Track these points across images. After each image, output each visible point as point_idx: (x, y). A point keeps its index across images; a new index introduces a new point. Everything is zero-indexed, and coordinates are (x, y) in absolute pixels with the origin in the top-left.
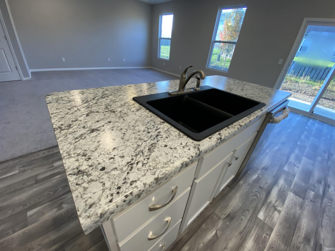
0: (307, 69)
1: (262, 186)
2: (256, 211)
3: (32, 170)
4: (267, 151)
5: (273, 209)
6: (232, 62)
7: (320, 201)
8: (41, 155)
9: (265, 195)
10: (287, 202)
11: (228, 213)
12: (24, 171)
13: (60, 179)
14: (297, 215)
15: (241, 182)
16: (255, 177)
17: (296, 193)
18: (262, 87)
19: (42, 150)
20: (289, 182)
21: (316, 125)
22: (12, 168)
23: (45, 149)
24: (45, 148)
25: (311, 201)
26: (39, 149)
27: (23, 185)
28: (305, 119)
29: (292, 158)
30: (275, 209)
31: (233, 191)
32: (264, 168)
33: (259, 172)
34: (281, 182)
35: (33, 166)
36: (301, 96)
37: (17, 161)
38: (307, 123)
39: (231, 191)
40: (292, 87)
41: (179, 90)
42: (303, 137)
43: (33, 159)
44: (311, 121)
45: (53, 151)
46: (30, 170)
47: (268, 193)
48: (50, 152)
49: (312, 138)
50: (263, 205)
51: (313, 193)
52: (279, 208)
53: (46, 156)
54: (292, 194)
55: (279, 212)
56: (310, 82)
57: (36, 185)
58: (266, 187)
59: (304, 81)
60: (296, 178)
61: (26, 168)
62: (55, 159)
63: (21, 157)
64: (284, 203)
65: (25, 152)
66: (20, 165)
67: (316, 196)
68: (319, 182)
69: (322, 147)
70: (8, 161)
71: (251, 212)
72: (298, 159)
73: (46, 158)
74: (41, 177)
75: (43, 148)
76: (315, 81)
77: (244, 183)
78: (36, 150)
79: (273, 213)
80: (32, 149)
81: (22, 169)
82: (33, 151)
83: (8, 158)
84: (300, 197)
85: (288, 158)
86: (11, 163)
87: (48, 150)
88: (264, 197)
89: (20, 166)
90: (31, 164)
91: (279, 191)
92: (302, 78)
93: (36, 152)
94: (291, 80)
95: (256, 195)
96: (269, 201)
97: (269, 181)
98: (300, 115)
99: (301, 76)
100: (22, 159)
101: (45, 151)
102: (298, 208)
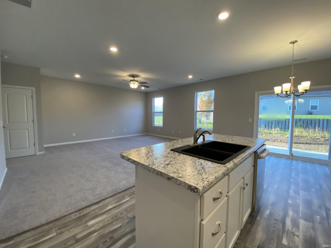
0: (274, 123)
1: (276, 218)
2: (280, 239)
3: (69, 231)
4: (269, 189)
5: (292, 235)
6: (214, 124)
7: (327, 222)
8: (73, 217)
9: (281, 225)
10: (301, 227)
11: (257, 245)
12: (61, 233)
13: (98, 236)
14: (313, 236)
15: (258, 218)
16: (268, 212)
17: (306, 220)
18: (244, 138)
19: (73, 213)
20: (296, 211)
21: (300, 164)
22: (48, 232)
23: (76, 212)
24: (76, 210)
25: (319, 223)
26: (71, 212)
27: (65, 245)
28: (289, 161)
29: (292, 193)
30: (294, 235)
31: (255, 226)
32: (272, 204)
33: (270, 207)
34: (291, 213)
35: (68, 227)
36: (280, 144)
37: (52, 224)
38: (292, 164)
39: (253, 227)
40: (268, 138)
41: (194, 143)
42: (293, 175)
43: (66, 221)
44: (295, 162)
45: (83, 212)
46: (67, 232)
47: (284, 223)
48: (80, 213)
49: (301, 175)
50: (283, 233)
51: (318, 217)
52: (297, 233)
53: (78, 218)
54: (302, 220)
55: (298, 236)
56: (282, 132)
57: (77, 244)
58: (280, 218)
59: (276, 132)
60: (301, 208)
61: (63, 230)
62: (88, 218)
63: (54, 221)
64: (299, 229)
65: (58, 216)
66: (55, 228)
67: (322, 218)
68: (320, 207)
69: (312, 180)
70: (42, 225)
71: (276, 241)
72: (297, 193)
73: (79, 219)
74: (79, 236)
75: (73, 211)
76: (285, 131)
77: (261, 218)
78: (68, 213)
79: (293, 238)
80: (64, 212)
81: (59, 231)
82: (65, 214)
83: (43, 223)
84: (310, 222)
85: (288, 193)
86: (46, 227)
87: (79, 212)
88: (281, 227)
89: (57, 229)
90: (67, 226)
91: (292, 220)
92: (273, 129)
93: (68, 215)
94: (265, 133)
95: (274, 227)
96: (286, 229)
97: (281, 214)
98: (284, 159)
99: (272, 128)
100: (56, 223)
101: (76, 213)
102: (311, 231)
